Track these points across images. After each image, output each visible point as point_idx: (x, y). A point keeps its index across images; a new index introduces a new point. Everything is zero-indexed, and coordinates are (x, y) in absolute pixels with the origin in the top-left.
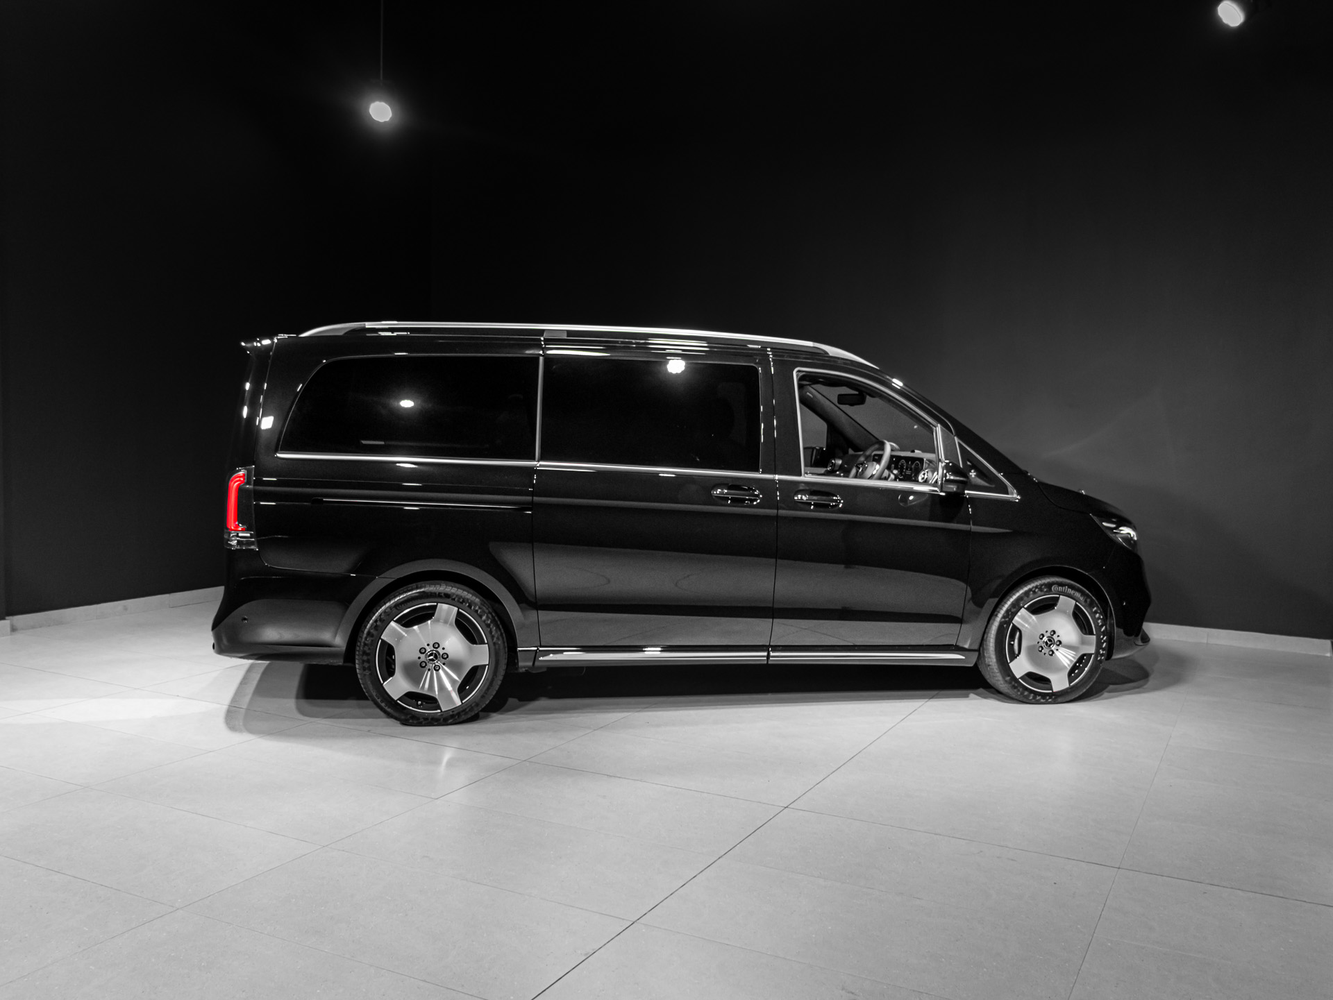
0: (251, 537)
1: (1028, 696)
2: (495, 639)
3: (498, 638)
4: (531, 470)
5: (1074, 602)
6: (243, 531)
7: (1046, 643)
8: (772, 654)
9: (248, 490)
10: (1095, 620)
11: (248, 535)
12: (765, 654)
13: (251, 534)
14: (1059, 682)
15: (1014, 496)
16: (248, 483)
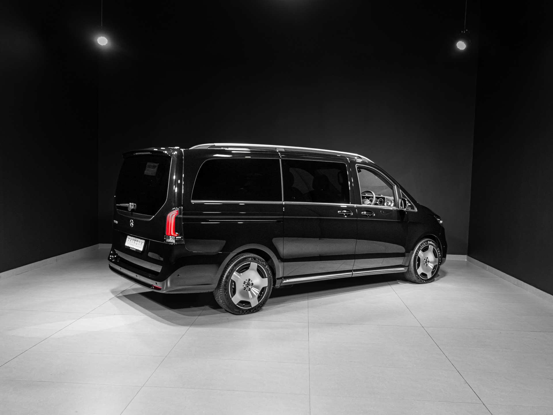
0: (181, 238)
1: (422, 281)
2: (270, 275)
3: (271, 275)
4: (282, 205)
5: (433, 247)
6: (178, 236)
7: (425, 262)
8: (353, 273)
9: (180, 218)
10: (438, 253)
11: (180, 238)
12: (351, 273)
13: (181, 237)
14: (429, 276)
15: (416, 210)
16: (180, 214)
